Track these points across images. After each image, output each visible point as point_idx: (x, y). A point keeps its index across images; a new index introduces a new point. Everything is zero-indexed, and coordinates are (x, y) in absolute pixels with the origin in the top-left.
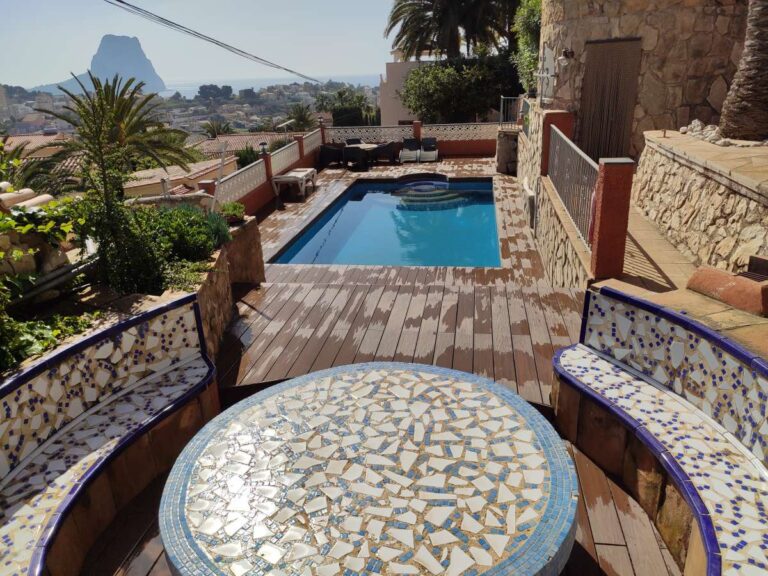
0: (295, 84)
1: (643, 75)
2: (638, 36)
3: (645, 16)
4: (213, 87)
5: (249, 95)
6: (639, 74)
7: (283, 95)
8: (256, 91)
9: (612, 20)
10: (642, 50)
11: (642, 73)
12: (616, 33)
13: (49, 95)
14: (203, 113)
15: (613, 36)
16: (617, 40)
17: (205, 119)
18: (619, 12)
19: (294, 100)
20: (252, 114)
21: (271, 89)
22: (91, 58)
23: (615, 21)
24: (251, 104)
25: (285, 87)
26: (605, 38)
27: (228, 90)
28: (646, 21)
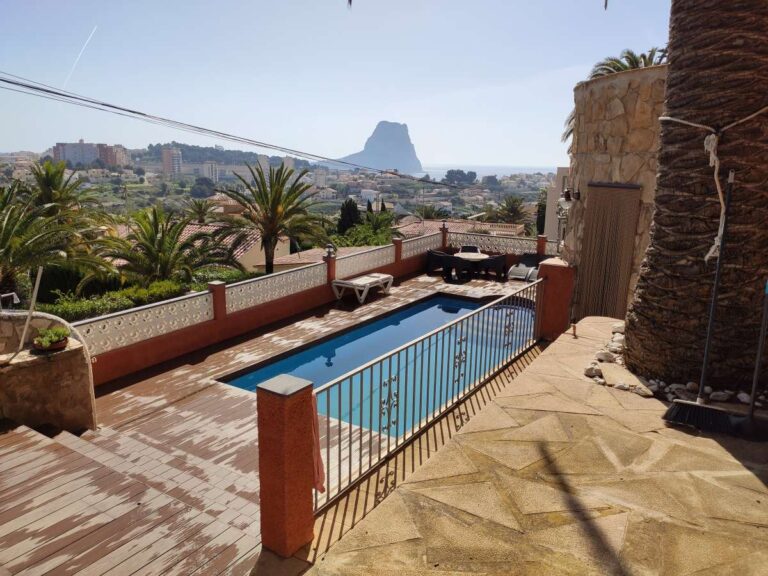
0: (539, 174)
1: (641, 235)
2: (639, 183)
3: (646, 158)
4: (460, 173)
5: (491, 181)
6: (636, 234)
7: (524, 184)
8: (498, 178)
9: (614, 159)
10: (641, 202)
11: (639, 231)
12: (617, 178)
13: (326, 169)
14: (446, 195)
15: (614, 180)
16: (618, 186)
17: (445, 200)
18: (621, 151)
19: (533, 189)
20: (490, 200)
21: (513, 177)
22: (366, 140)
23: (616, 161)
24: (492, 190)
25: (528, 177)
26: (606, 181)
27: (472, 175)
28: (649, 165)
